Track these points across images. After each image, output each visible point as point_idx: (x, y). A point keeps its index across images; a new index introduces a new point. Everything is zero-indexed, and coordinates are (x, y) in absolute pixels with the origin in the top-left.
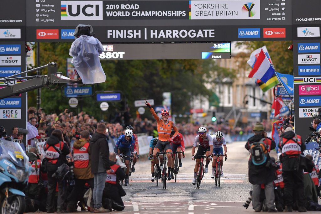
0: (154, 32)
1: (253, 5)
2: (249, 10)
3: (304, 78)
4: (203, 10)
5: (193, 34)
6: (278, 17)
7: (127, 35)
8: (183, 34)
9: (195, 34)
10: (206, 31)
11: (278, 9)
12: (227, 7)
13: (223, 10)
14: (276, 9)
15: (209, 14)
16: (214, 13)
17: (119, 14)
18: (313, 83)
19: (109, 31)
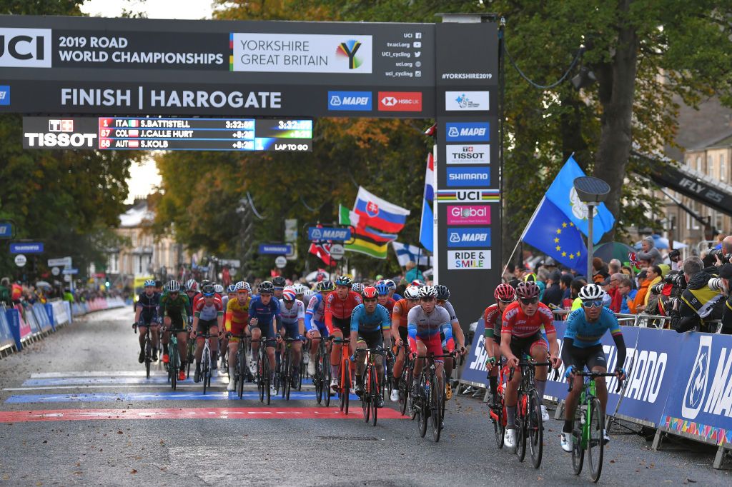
0: (158, 94)
1: (359, 45)
2: (351, 55)
3: (457, 191)
4: (258, 52)
5: (237, 100)
6: (408, 69)
7: (103, 98)
8: (218, 99)
9: (241, 101)
10: (264, 95)
11: (408, 55)
12: (306, 48)
13: (298, 53)
14: (403, 54)
15: (270, 61)
16: (281, 59)
17: (87, 56)
18: (476, 201)
19: (64, 91)
